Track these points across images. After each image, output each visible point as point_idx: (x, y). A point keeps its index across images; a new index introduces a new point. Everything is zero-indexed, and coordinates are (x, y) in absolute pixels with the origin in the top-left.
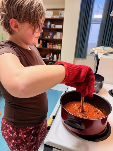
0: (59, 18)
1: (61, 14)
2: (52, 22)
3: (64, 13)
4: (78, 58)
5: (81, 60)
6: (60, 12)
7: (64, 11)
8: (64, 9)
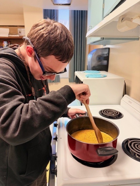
0: (19, 36)
1: (20, 32)
2: (10, 42)
3: (24, 31)
4: (50, 83)
5: (55, 84)
6: (19, 29)
7: (24, 28)
8: (24, 26)
